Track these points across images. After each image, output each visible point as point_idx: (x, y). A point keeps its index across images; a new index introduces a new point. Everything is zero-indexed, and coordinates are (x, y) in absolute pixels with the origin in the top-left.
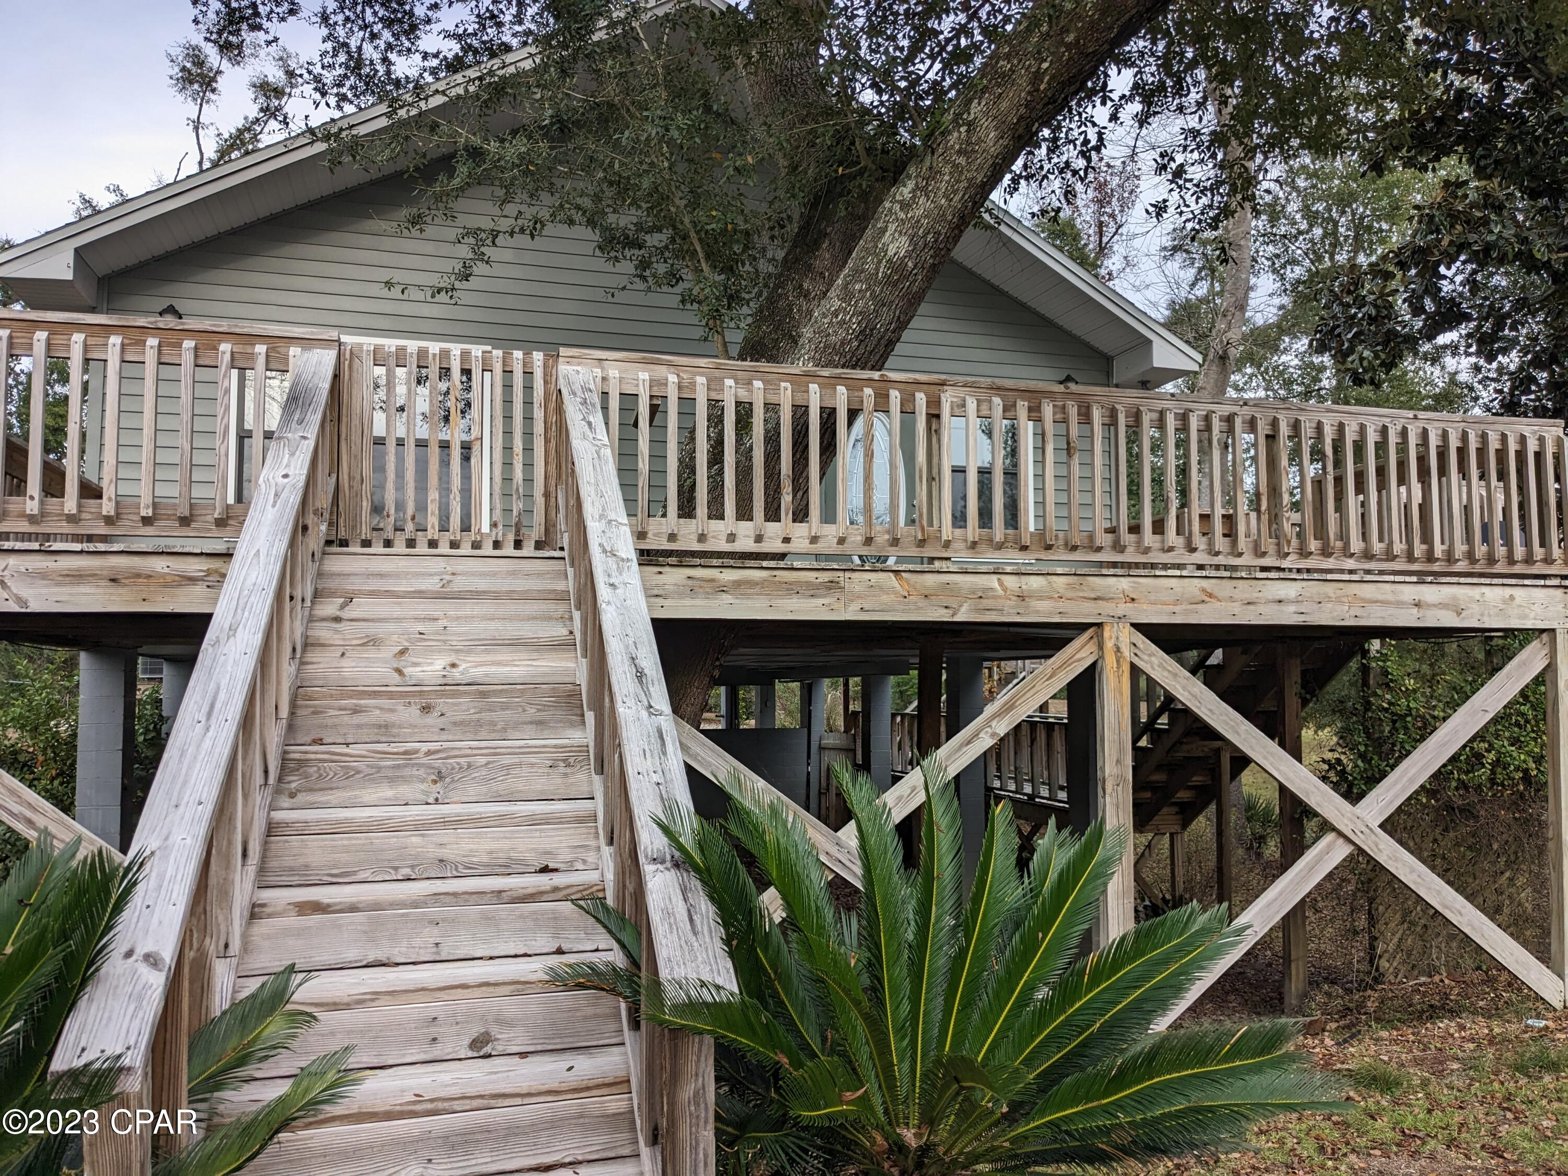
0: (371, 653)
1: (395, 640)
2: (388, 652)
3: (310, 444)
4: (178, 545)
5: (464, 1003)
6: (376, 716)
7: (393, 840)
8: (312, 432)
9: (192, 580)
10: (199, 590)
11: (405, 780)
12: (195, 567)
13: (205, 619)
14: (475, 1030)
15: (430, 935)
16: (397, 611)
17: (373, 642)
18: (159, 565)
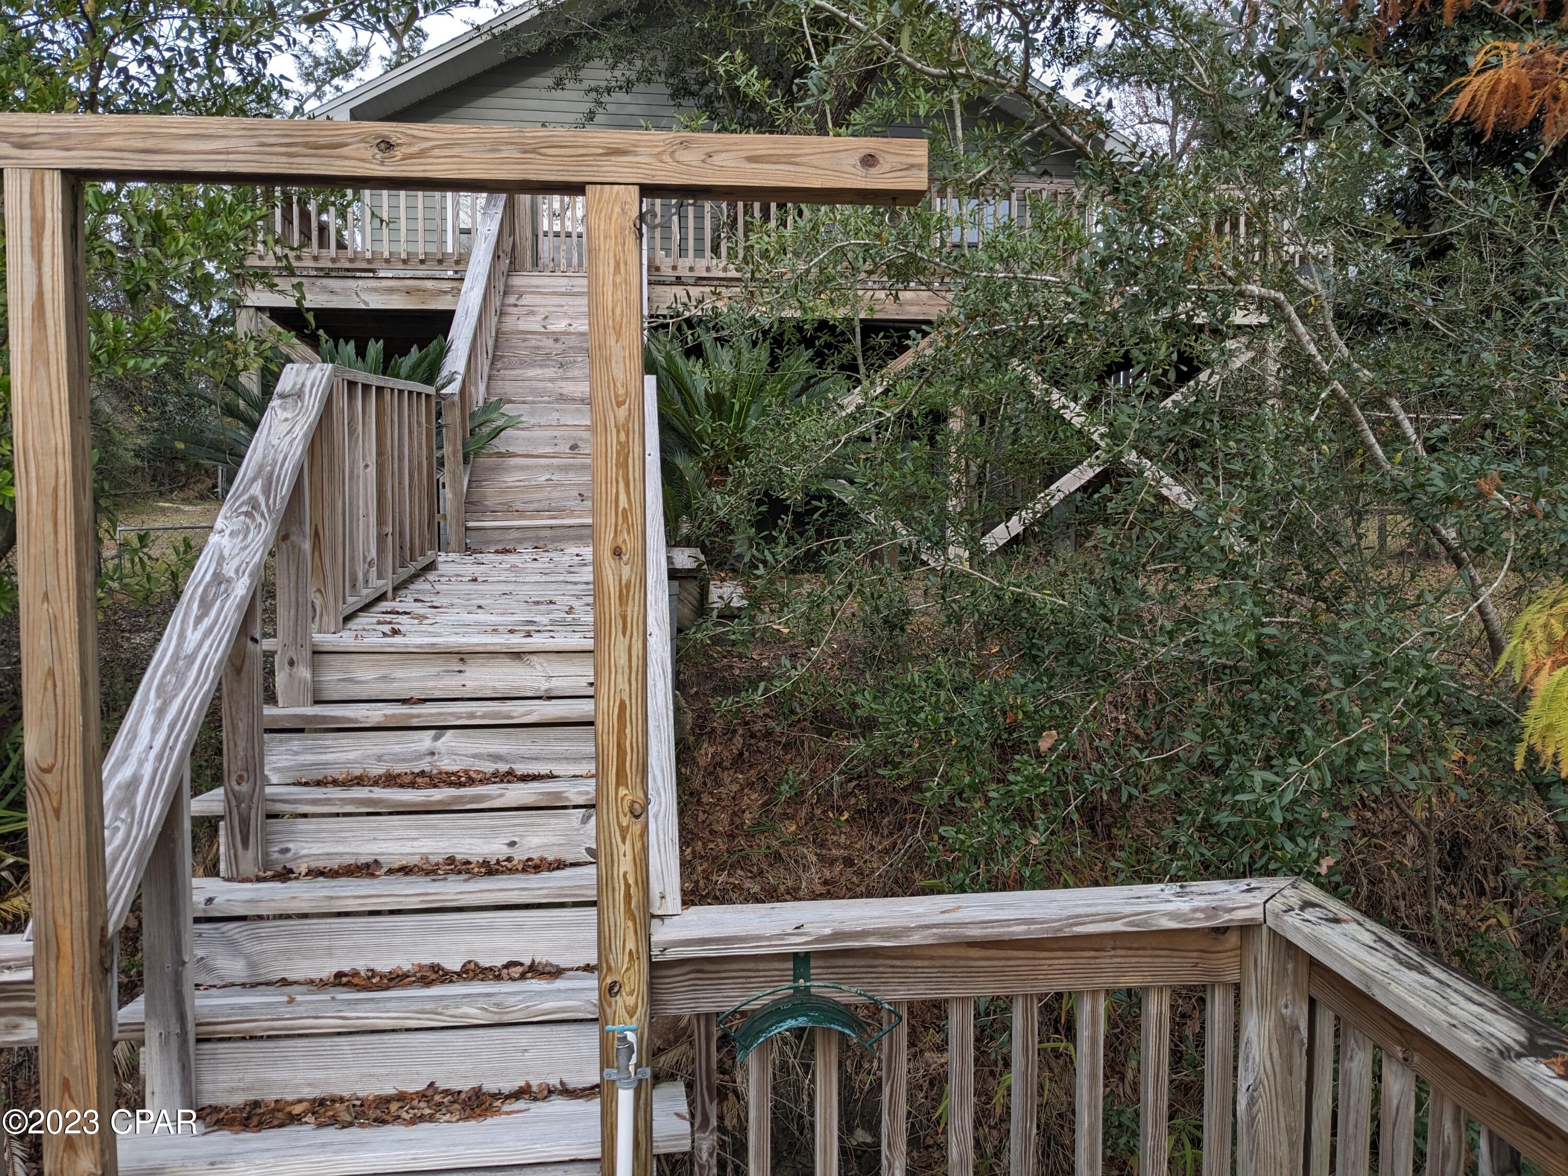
0: (531, 318)
1: (543, 311)
2: (539, 318)
3: (499, 216)
4: (438, 274)
5: (566, 433)
6: (533, 343)
7: (541, 384)
8: (500, 210)
9: (445, 292)
10: (449, 297)
11: (547, 366)
12: (446, 285)
13: (452, 313)
14: (572, 443)
15: (556, 415)
16: (544, 302)
17: (532, 313)
18: (429, 284)
